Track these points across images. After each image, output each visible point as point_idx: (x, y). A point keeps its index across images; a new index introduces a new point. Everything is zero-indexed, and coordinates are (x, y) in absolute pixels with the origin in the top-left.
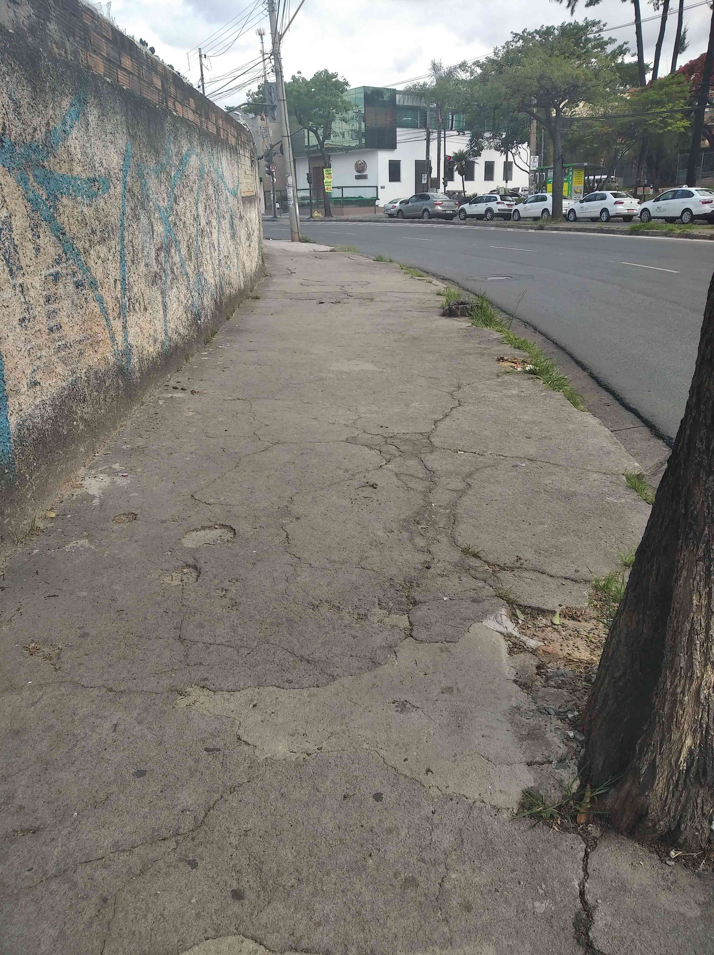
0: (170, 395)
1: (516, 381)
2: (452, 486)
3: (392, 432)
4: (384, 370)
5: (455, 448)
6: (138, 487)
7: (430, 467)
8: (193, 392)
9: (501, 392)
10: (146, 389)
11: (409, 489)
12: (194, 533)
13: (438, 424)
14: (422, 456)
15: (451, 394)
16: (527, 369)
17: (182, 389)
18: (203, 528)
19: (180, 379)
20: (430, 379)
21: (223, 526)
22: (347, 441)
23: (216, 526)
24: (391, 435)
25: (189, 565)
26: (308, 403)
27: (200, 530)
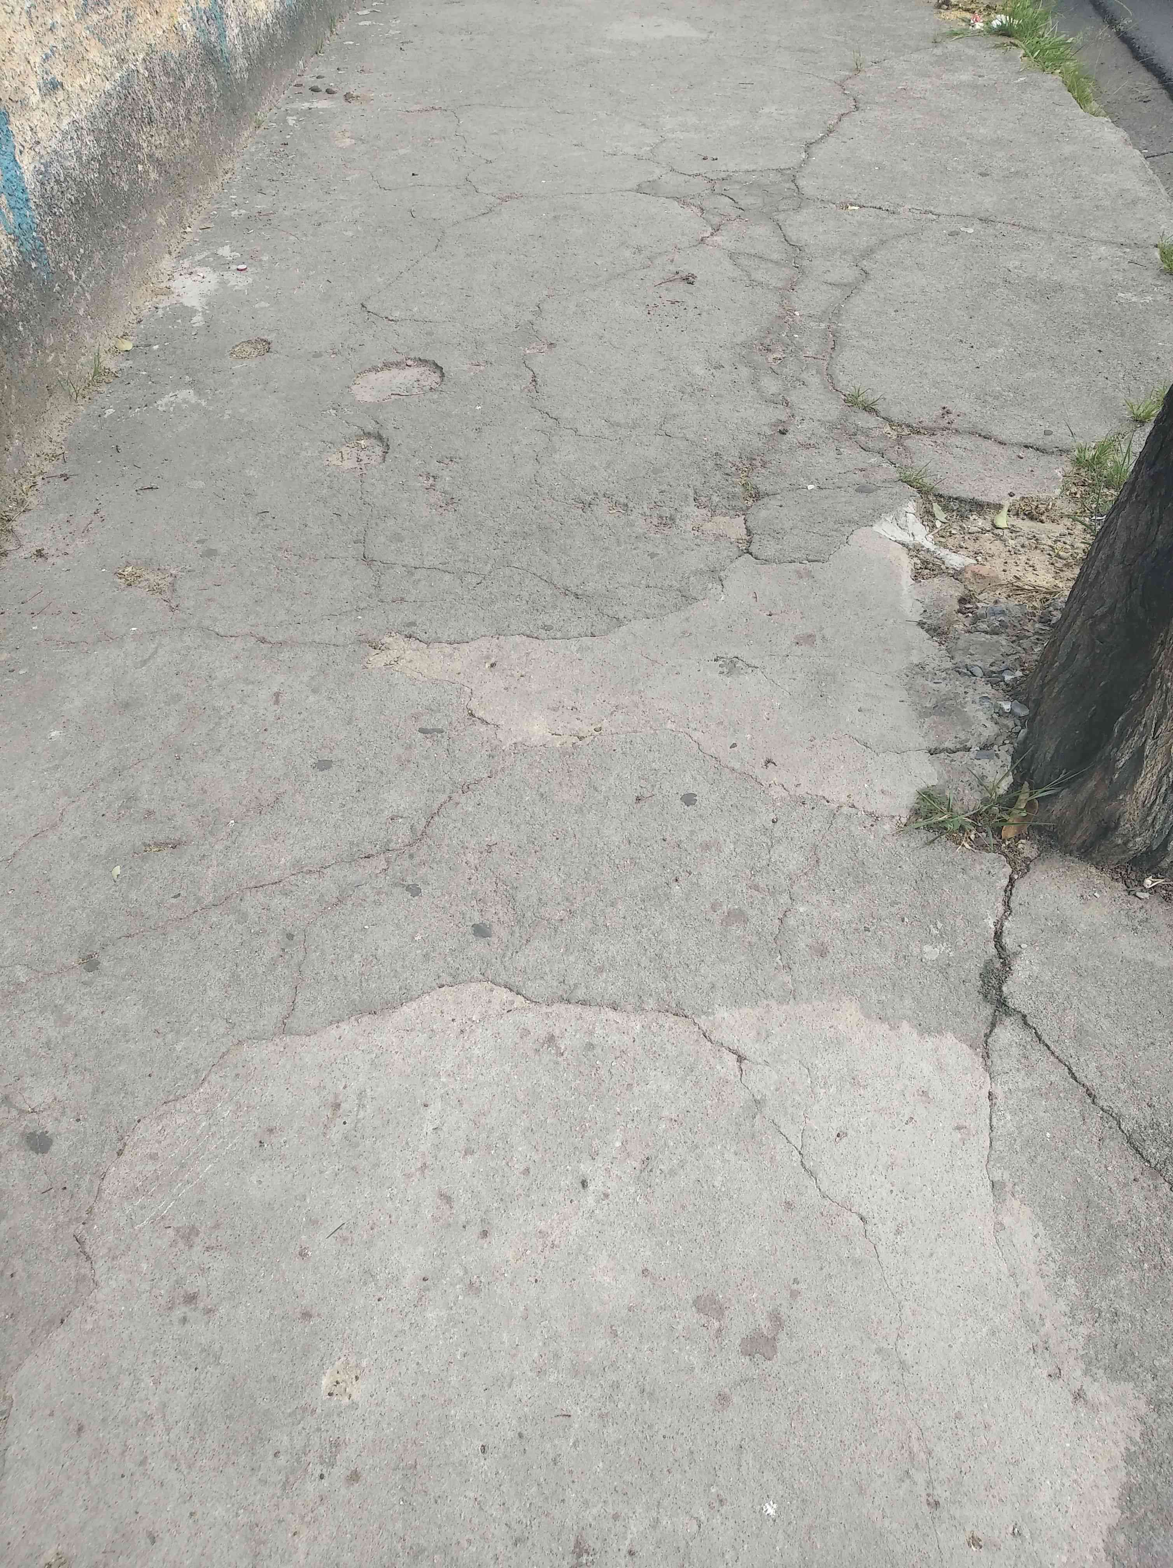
0: (307, 105)
1: (971, 52)
2: (832, 277)
3: (724, 168)
4: (712, 36)
5: (843, 200)
6: (268, 290)
7: (794, 238)
8: (348, 97)
9: (939, 77)
10: (260, 94)
11: (753, 284)
12: (372, 376)
13: (813, 149)
14: (781, 217)
15: (841, 85)
16: (995, 23)
17: (329, 92)
18: (387, 366)
19: (321, 70)
20: (801, 54)
21: (422, 362)
22: (639, 190)
23: (409, 362)
24: (723, 175)
25: (369, 433)
26: (564, 112)
27: (382, 369)
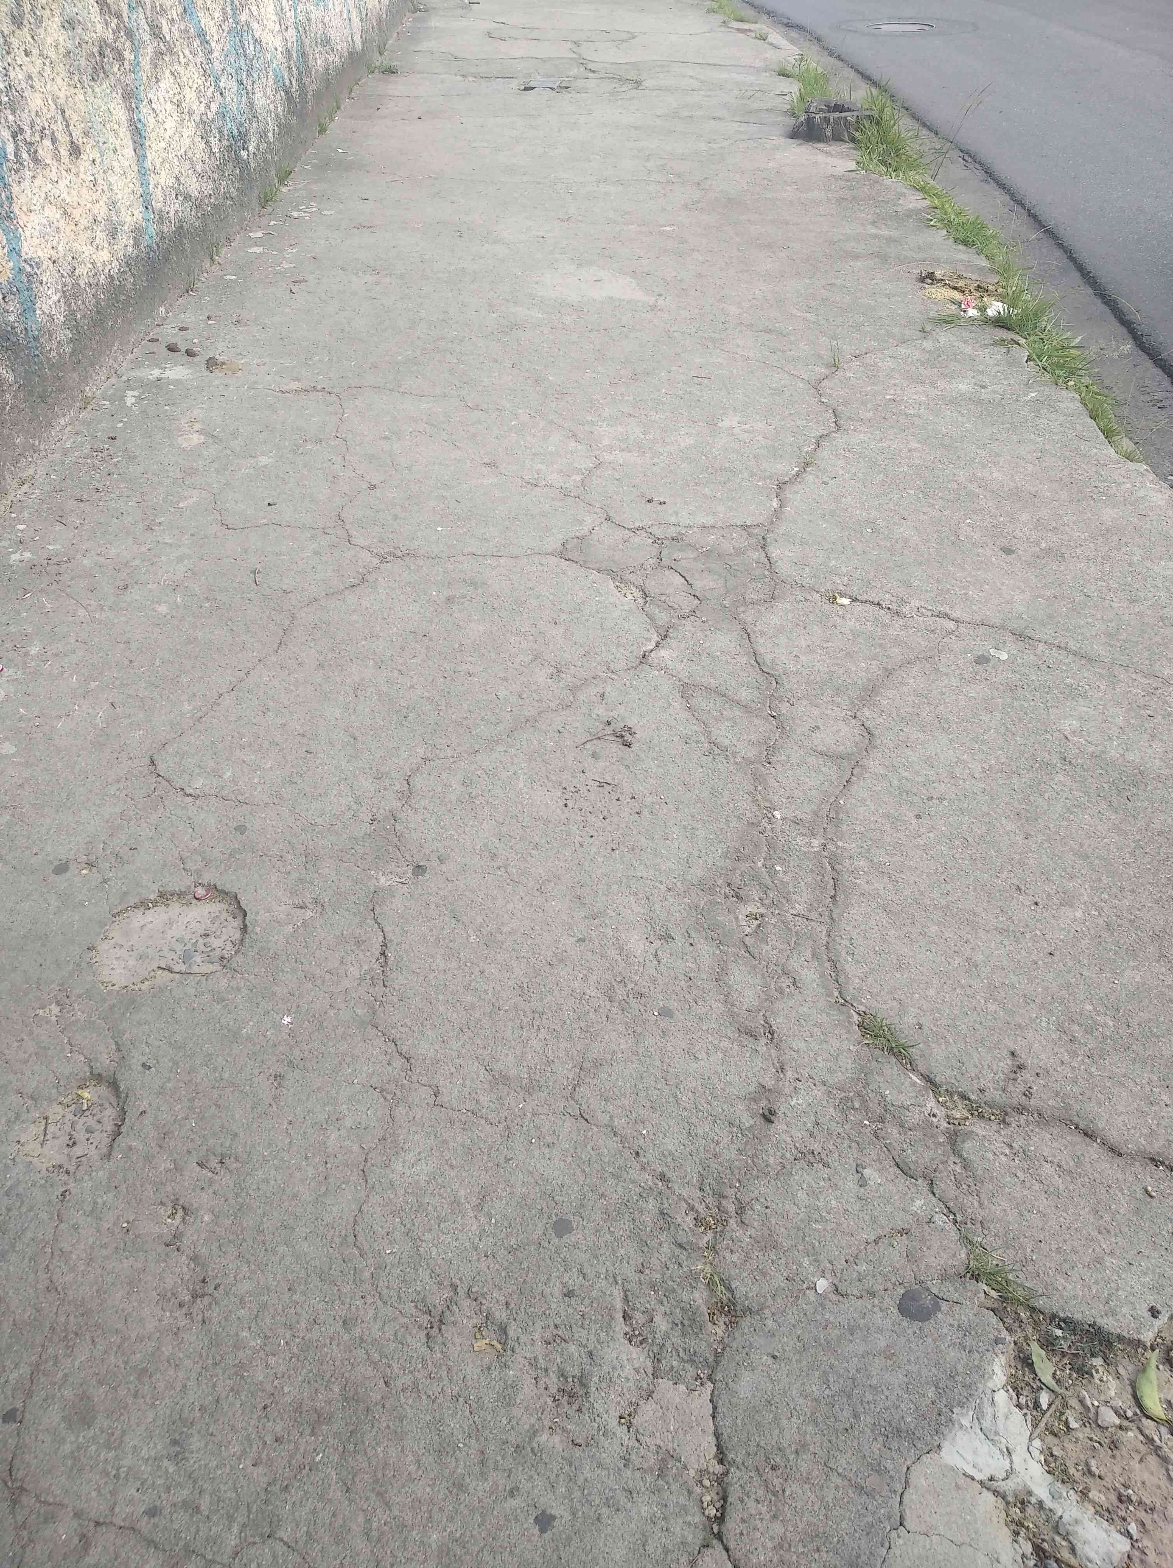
0: (156, 373)
1: (968, 350)
2: (825, 739)
3: (673, 520)
4: (660, 302)
5: (829, 586)
6: (20, 719)
7: (768, 658)
8: (211, 364)
9: (934, 384)
11: (716, 748)
12: (138, 918)
13: (788, 493)
14: (749, 616)
15: (816, 386)
16: (991, 312)
17: (190, 353)
18: (164, 897)
19: (188, 318)
20: (767, 336)
21: (216, 892)
22: (563, 554)
23: (201, 891)
24: (672, 532)
25: (100, 1075)
26: (477, 408)
27: (155, 903)
